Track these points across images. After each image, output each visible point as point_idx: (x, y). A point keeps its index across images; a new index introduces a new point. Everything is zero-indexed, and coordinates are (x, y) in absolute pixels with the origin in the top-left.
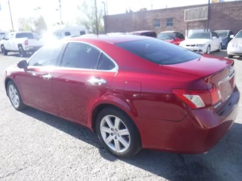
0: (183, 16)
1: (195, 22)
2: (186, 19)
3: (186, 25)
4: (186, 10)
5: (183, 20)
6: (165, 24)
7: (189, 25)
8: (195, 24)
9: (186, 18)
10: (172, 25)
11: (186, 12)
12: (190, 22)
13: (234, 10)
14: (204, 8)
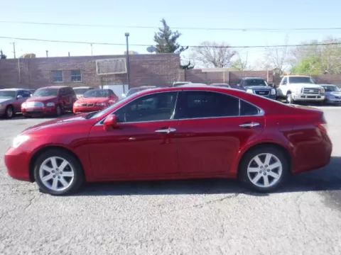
0: (95, 69)
1: (111, 75)
2: (99, 73)
3: (99, 80)
4: (97, 61)
5: (95, 73)
6: (70, 77)
7: (103, 79)
8: (111, 79)
9: (99, 70)
10: (79, 78)
11: (98, 63)
12: (104, 76)
13: (153, 64)
14: (120, 60)
